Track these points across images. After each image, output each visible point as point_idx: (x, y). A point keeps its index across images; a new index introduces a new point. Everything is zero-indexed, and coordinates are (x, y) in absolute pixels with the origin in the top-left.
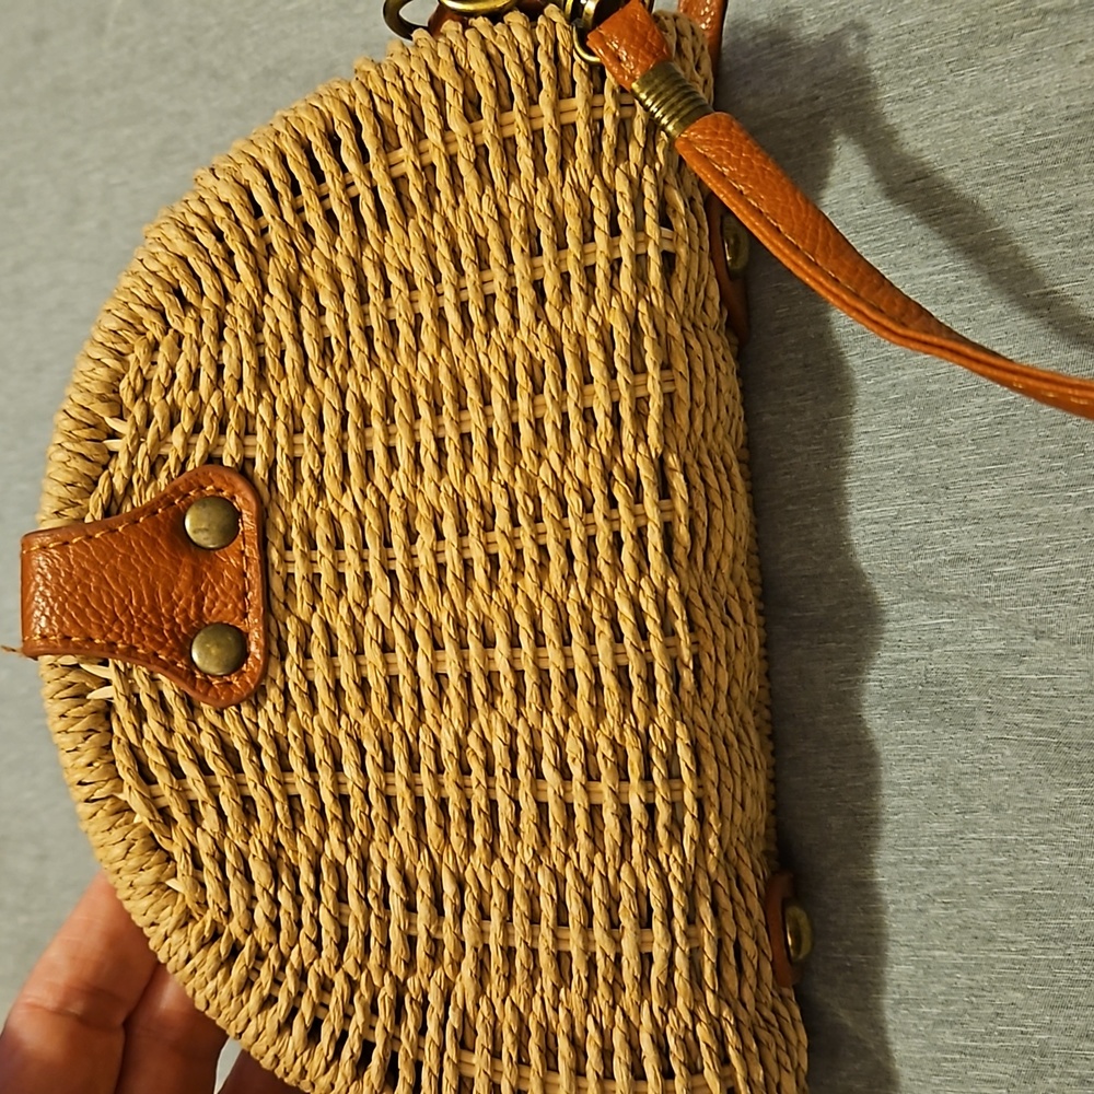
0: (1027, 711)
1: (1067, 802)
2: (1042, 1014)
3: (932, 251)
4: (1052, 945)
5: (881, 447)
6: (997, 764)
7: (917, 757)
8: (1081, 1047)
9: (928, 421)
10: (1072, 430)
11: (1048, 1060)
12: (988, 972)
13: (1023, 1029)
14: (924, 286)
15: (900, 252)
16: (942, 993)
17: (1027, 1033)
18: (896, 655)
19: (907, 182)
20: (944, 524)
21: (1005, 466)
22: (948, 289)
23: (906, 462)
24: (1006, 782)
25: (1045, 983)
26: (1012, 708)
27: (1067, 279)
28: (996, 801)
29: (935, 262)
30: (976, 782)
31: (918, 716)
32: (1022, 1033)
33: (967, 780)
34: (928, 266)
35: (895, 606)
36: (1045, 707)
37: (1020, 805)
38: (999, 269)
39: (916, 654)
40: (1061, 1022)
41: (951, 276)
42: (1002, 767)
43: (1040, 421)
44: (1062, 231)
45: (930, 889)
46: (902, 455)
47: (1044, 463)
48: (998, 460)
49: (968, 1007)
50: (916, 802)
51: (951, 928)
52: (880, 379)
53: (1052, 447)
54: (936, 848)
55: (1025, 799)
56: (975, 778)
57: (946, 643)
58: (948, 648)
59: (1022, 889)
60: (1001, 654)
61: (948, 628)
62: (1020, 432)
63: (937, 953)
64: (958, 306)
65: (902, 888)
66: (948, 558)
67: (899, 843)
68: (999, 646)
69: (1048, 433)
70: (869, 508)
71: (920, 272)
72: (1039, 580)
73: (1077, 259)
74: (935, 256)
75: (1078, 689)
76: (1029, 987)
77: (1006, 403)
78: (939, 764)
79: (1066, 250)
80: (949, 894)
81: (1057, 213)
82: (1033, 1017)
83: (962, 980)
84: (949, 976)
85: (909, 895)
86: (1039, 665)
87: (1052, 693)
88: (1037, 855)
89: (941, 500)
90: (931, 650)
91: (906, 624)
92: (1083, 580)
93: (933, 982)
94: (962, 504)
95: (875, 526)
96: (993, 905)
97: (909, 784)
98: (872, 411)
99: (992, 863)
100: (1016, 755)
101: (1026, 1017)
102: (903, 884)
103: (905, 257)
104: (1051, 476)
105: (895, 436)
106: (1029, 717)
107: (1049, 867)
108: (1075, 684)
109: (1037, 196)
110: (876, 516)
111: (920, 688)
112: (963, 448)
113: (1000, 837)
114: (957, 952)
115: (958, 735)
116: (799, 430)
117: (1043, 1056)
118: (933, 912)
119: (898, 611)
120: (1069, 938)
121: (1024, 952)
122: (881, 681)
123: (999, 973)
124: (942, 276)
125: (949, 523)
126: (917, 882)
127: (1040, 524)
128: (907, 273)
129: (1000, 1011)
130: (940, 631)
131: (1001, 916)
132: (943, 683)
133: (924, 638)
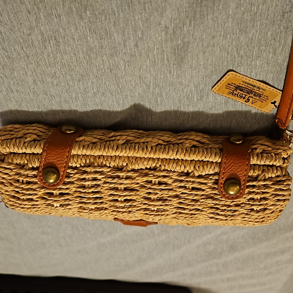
0: (184, 27)
2: (275, 27)
3: (44, 47)
4: (255, 24)
5: (103, 63)
6: (200, 36)
7: (197, 57)
8: (286, 18)
9: (95, 50)
10: (98, 12)
11: (289, 27)
12: (261, 41)
13: (279, 33)
14: (55, 49)
15: (45, 55)
16: (266, 53)
17: (281, 32)
18: (165, 60)
19: (24, 52)
20: (126, 49)
21: (108, 32)
22: (55, 42)
23: (107, 57)
24: (205, 34)
25: (266, 26)
26: (182, 32)
27: (51, 12)
28: (211, 37)
29: (47, 46)
30: (205, 42)
31: (185, 56)
32: (280, 33)
33: (204, 44)
34: (48, 48)
35: (151, 59)
36: (182, 22)
37: (213, 31)
38: (48, 29)
39: (165, 55)
40: (279, 22)
41: (51, 42)
42: (201, 35)
43: (95, 22)
44: (36, 13)
45: (235, 54)
46: (105, 58)
47: (108, 21)
48: (106, 34)
49: (271, 47)
50: (210, 58)
51: (247, 49)
52: (83, 62)
53: (103, 18)
54: (224, 52)
55: (211, 29)
56: (204, 42)
57: (162, 47)
58: (164, 46)
59: (238, 31)
60: (166, 33)
61: (158, 46)
62: (98, 27)
63: (254, 54)
64: (61, 40)
65: (235, 61)
66: (136, 49)
67: (221, 61)
68: (163, 33)
69: (99, 19)
71: (50, 50)
72: (143, 26)
73: (44, 9)
74: (45, 46)
75: (177, 13)
76: (267, 30)
77: (89, 30)
78: (199, 52)
79: (42, 12)
80: (237, 49)
81: (30, 14)
82: (276, 30)
83: (263, 48)
84: (261, 51)
85: (237, 59)
86: (169, 23)
87: (178, 20)
88: (228, 27)
89: (119, 49)
90: (164, 51)
91: (156, 57)
92: (144, 14)
93: (263, 56)
94: (120, 44)
95: (126, 66)
96: (242, 38)
98: (92, 64)
99: (230, 39)
101: (276, 32)
102: (233, 60)
103: (46, 54)
104: (112, 20)
105: (100, 59)
106: (185, 27)
107: (232, 24)
108: (175, 14)
109: (26, 20)
110: (123, 66)
111: (176, 55)
112: (103, 42)
114: (254, 48)
115: (191, 46)
116: (98, 82)
117: (288, 28)
118: (242, 53)
119: (152, 59)
120: (254, 20)
121: (256, 31)
122: (174, 65)
123: (262, 38)
124: (51, 44)
125: (126, 48)
126: (233, 57)
127: (126, 25)
128: (51, 53)
129: (273, 39)
130: (158, 48)
131: (245, 36)
132: (175, 49)
133: (160, 53)
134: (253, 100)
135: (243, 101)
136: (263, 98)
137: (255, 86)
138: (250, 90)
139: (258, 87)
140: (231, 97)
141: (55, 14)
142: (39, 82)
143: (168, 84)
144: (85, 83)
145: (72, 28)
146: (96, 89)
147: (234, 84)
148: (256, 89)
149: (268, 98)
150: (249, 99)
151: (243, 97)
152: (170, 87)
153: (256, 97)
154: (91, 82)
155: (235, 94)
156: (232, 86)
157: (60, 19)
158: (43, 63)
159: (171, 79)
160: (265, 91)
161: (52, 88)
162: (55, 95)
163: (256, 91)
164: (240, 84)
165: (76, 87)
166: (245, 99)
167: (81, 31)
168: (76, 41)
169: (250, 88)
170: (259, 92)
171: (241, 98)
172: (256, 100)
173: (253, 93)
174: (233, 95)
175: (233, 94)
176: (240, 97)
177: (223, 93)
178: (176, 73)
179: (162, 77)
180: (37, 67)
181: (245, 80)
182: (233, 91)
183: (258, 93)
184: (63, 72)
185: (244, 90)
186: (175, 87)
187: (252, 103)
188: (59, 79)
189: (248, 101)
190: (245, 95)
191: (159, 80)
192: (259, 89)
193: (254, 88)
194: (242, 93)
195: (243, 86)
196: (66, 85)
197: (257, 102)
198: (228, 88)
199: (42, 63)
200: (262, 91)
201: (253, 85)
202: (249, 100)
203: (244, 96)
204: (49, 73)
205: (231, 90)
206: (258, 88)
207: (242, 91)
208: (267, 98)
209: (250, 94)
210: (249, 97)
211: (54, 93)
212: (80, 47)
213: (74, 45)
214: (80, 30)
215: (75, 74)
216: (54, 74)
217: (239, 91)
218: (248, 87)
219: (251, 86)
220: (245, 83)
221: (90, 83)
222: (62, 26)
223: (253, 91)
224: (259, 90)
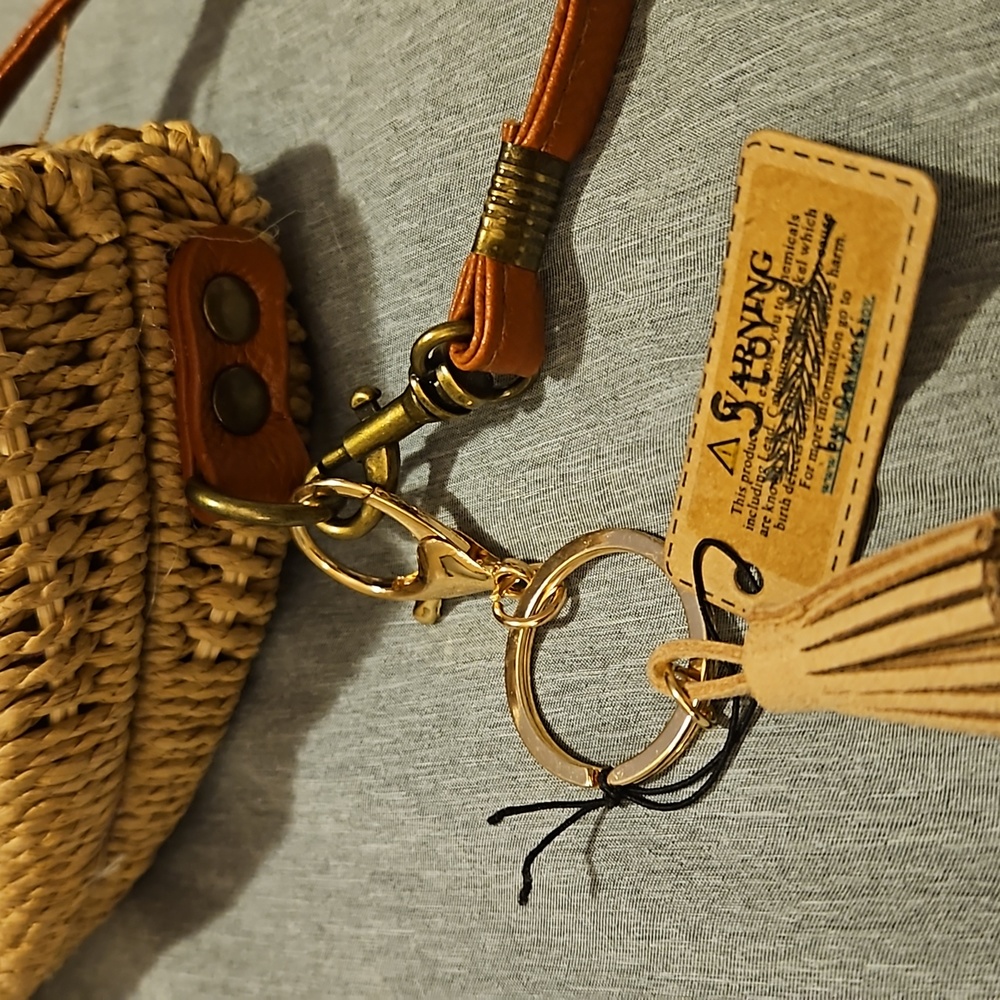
1: (805, 923)
57: (626, 653)
58: (629, 662)
61: (631, 631)
70: (530, 444)
90: (605, 667)
97: (566, 891)
100: (736, 845)
113: (703, 979)
130: (620, 635)
132: (625, 725)
133: (597, 647)
134: (737, 440)
135: (717, 383)
136: (764, 500)
137: (847, 405)
138: (811, 390)
139: (844, 435)
140: (727, 292)
141: (744, 72)
142: (409, 34)
143: (448, 701)
144: (420, 274)
145: (685, 170)
146: (398, 333)
147: (836, 263)
148: (827, 425)
149: (772, 531)
150: (741, 413)
151: (750, 363)
152: (433, 711)
153: (765, 454)
154: (427, 302)
155: (760, 302)
156: (822, 253)
157: (721, 102)
158: (504, 46)
159: (474, 716)
160: (825, 488)
161: (383, 105)
162: (351, 125)
163: (809, 433)
164: (847, 297)
165: (391, 228)
166: (733, 387)
167: (672, 218)
168: (623, 199)
169: (829, 379)
170: (806, 454)
171: (736, 358)
172: (743, 457)
173: (790, 421)
174: (748, 294)
175: (760, 287)
176: (740, 347)
177: (748, 223)
178: (508, 738)
179: (475, 664)
180: (481, 17)
181: (880, 319)
182: (775, 280)
183: (798, 450)
184: (464, 154)
185: (806, 346)
186: (433, 738)
187: (711, 447)
188: (423, 134)
189: (727, 411)
190: (766, 373)
191: (462, 653)
192: (831, 448)
193: (832, 410)
194: (779, 346)
195: (833, 327)
196: (392, 177)
197: (731, 472)
198: (793, 231)
199: (505, 40)
200: (820, 472)
201: (853, 390)
202: (734, 416)
203: (757, 370)
204: (456, 79)
205: (787, 259)
206: (840, 434)
207: (788, 339)
208: (775, 521)
209: (776, 402)
210: (757, 409)
211: (358, 118)
212: (590, 222)
213: (601, 192)
214: (680, 214)
215: (456, 212)
216: (452, 104)
217: (786, 323)
218: (833, 365)
219: (840, 378)
220: (857, 327)
221: (422, 299)
222: (689, 117)
223: (811, 414)
224: (819, 447)
